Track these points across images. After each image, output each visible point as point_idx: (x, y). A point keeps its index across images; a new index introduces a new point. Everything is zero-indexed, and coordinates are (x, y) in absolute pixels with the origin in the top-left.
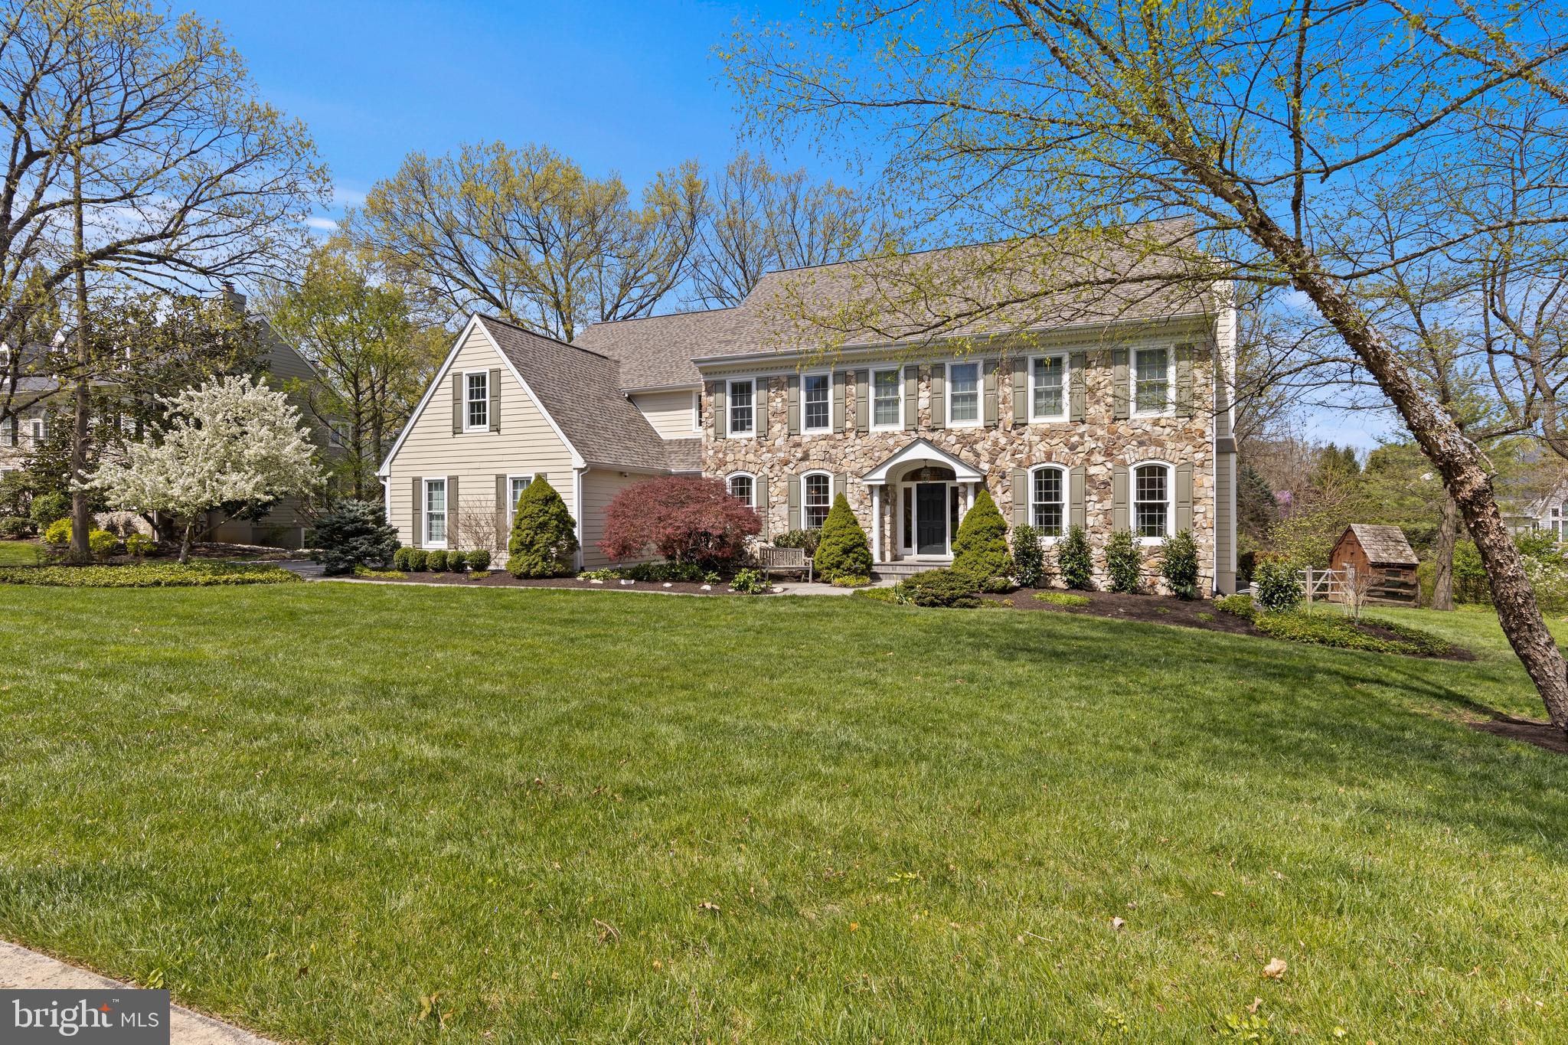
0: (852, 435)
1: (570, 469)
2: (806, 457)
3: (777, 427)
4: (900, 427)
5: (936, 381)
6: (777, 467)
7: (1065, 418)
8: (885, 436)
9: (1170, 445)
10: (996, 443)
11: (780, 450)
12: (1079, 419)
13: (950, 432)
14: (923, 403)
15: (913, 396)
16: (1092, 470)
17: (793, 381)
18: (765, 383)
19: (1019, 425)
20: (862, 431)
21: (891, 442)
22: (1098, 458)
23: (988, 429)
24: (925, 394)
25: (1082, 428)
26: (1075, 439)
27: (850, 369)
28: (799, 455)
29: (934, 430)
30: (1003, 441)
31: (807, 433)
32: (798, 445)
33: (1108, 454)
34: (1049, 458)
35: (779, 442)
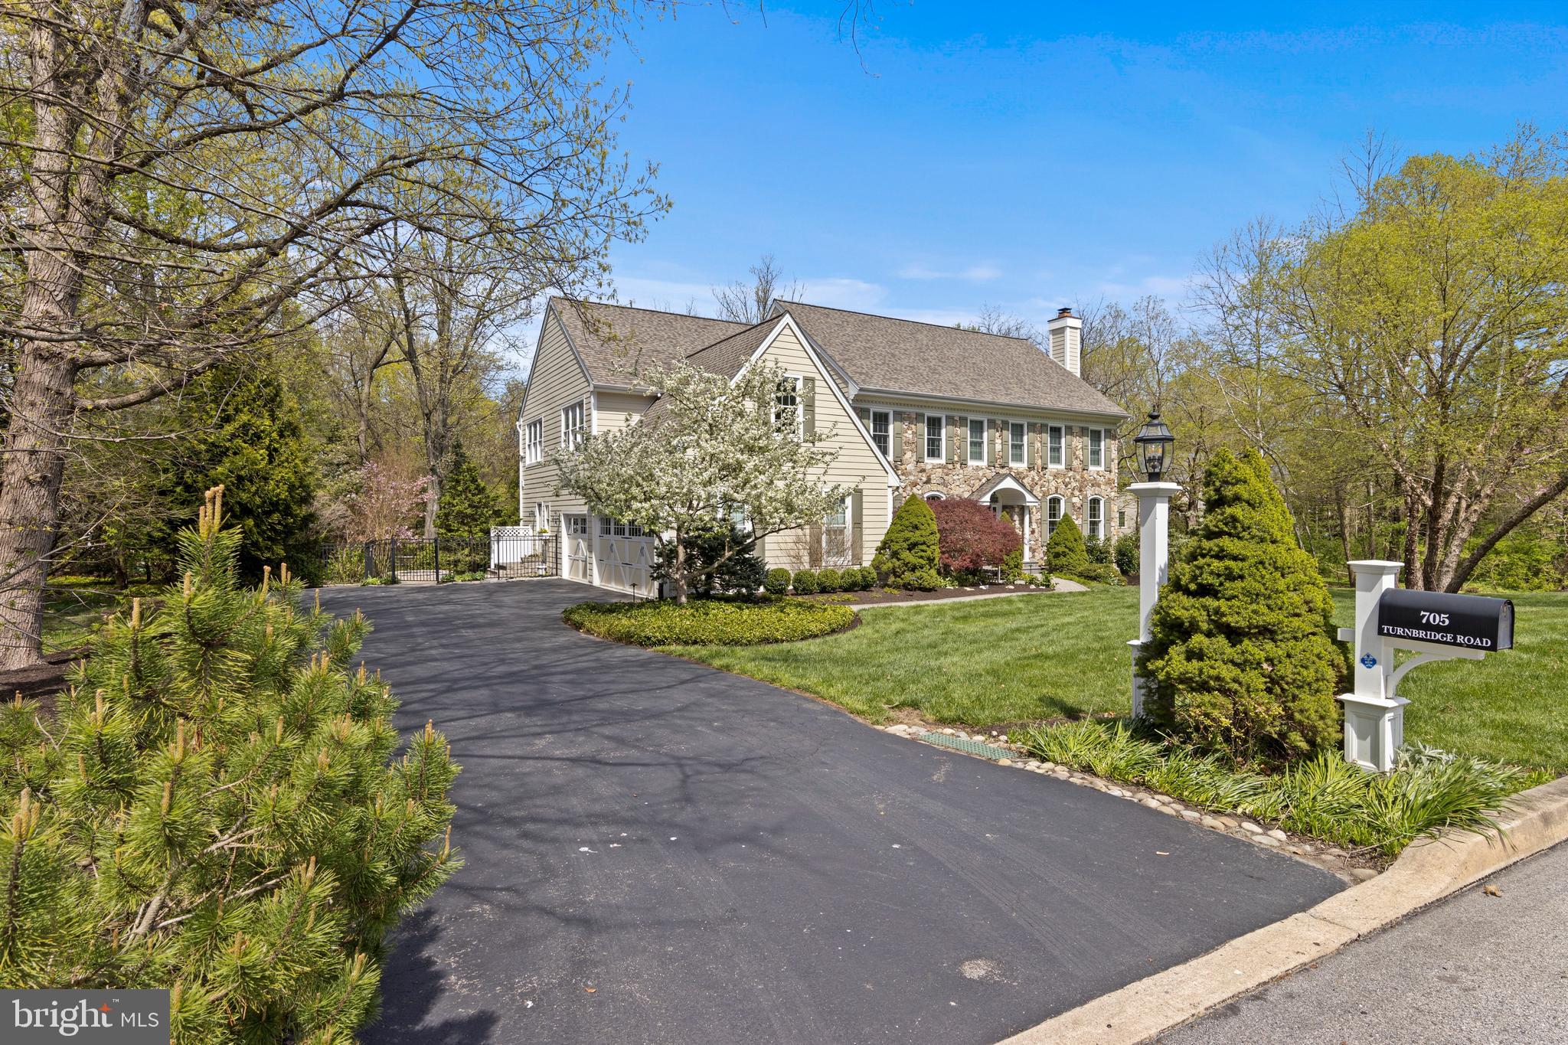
0: (958, 466)
1: (886, 487)
2: (928, 481)
3: (909, 454)
4: (984, 463)
5: (1004, 432)
6: (909, 488)
7: (1062, 467)
8: (978, 468)
9: (1103, 487)
10: (1033, 479)
11: (910, 474)
12: (1069, 468)
13: (1011, 469)
14: (998, 447)
15: (992, 442)
16: (1075, 500)
17: (919, 418)
18: (900, 416)
19: (1044, 468)
20: (964, 464)
21: (981, 473)
22: (1077, 493)
23: (1030, 469)
24: (998, 441)
25: (1071, 474)
26: (1067, 480)
27: (957, 415)
28: (924, 479)
29: (1003, 467)
30: (1037, 478)
31: (929, 462)
32: (923, 471)
33: (1081, 491)
34: (1056, 492)
35: (910, 467)
